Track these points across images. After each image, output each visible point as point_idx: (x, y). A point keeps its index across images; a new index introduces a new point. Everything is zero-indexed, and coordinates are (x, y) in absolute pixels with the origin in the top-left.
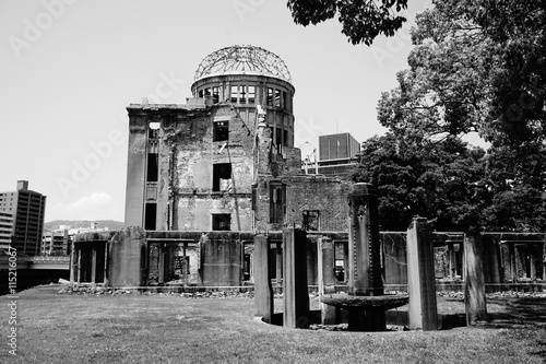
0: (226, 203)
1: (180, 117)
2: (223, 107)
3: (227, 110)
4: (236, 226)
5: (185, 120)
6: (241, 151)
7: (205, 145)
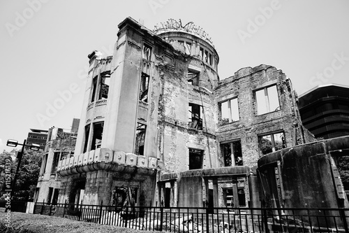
0: (201, 139)
1: (168, 51)
2: (196, 59)
3: (198, 64)
4: (209, 162)
5: (171, 56)
6: (209, 99)
7: (183, 85)
